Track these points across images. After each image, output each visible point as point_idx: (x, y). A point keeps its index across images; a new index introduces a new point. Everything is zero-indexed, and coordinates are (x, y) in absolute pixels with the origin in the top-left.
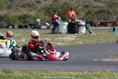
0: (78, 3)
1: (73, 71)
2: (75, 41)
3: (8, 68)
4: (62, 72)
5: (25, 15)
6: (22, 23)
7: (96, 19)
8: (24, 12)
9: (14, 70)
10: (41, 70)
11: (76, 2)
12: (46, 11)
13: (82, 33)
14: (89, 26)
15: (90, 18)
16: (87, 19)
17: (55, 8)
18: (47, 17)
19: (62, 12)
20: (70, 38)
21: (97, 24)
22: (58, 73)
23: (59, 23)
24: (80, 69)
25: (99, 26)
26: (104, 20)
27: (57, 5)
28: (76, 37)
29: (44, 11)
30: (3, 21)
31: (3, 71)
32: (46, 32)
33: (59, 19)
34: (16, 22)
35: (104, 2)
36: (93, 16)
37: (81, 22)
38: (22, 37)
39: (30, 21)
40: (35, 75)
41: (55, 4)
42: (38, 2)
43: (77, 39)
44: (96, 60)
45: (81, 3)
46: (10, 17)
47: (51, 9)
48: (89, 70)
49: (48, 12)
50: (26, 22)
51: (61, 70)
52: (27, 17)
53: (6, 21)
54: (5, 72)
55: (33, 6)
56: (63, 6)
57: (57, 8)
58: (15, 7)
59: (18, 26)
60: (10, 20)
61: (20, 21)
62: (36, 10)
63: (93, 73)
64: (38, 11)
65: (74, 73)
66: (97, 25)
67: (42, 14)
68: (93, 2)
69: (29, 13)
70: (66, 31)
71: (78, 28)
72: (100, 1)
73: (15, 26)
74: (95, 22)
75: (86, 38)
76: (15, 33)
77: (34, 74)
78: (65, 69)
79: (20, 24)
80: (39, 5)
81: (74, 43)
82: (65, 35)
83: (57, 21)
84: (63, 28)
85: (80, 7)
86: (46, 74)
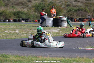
0: (61, 3)
1: (57, 57)
2: (58, 33)
3: (5, 54)
4: (48, 57)
5: (19, 12)
6: (16, 18)
7: (75, 16)
8: (18, 9)
9: (10, 55)
10: (31, 56)
11: (60, 2)
12: (36, 9)
13: (64, 27)
14: (69, 21)
15: (70, 15)
16: (68, 16)
17: (43, 6)
18: (37, 13)
19: (49, 10)
20: (54, 31)
21: (76, 19)
22: (45, 58)
23: (46, 18)
24: (63, 55)
25: (78, 21)
26: (82, 17)
27: (44, 4)
28: (59, 29)
29: (34, 8)
30: (2, 16)
31: (1, 56)
32: (35, 26)
33: (46, 15)
34: (12, 17)
35: (82, 2)
36: (73, 13)
37: (63, 18)
38: (16, 29)
39: (23, 16)
40: (27, 60)
41: (43, 3)
42: (30, 1)
43: (60, 31)
44: (75, 48)
45: (64, 3)
46: (7, 13)
47: (40, 7)
48: (70, 56)
49: (37, 9)
50: (20, 17)
51: (47, 56)
52: (20, 13)
53: (3, 16)
54: (3, 56)
55: (25, 5)
56: (49, 4)
57: (45, 6)
58: (11, 5)
59: (13, 20)
60: (7, 15)
61: (15, 16)
62: (27, 8)
63: (73, 59)
64: (29, 9)
65: (57, 58)
66: (76, 21)
67: (33, 11)
68: (73, 2)
69: (22, 10)
70: (52, 25)
71: (61, 23)
72: (79, 2)
73: (11, 20)
74: (74, 18)
75: (68, 31)
76: (11, 25)
77: (26, 58)
78: (50, 55)
79: (14, 19)
80: (30, 4)
81: (58, 35)
82: (51, 28)
83: (44, 16)
84: (49, 22)
85: (63, 6)
86: (35, 59)
